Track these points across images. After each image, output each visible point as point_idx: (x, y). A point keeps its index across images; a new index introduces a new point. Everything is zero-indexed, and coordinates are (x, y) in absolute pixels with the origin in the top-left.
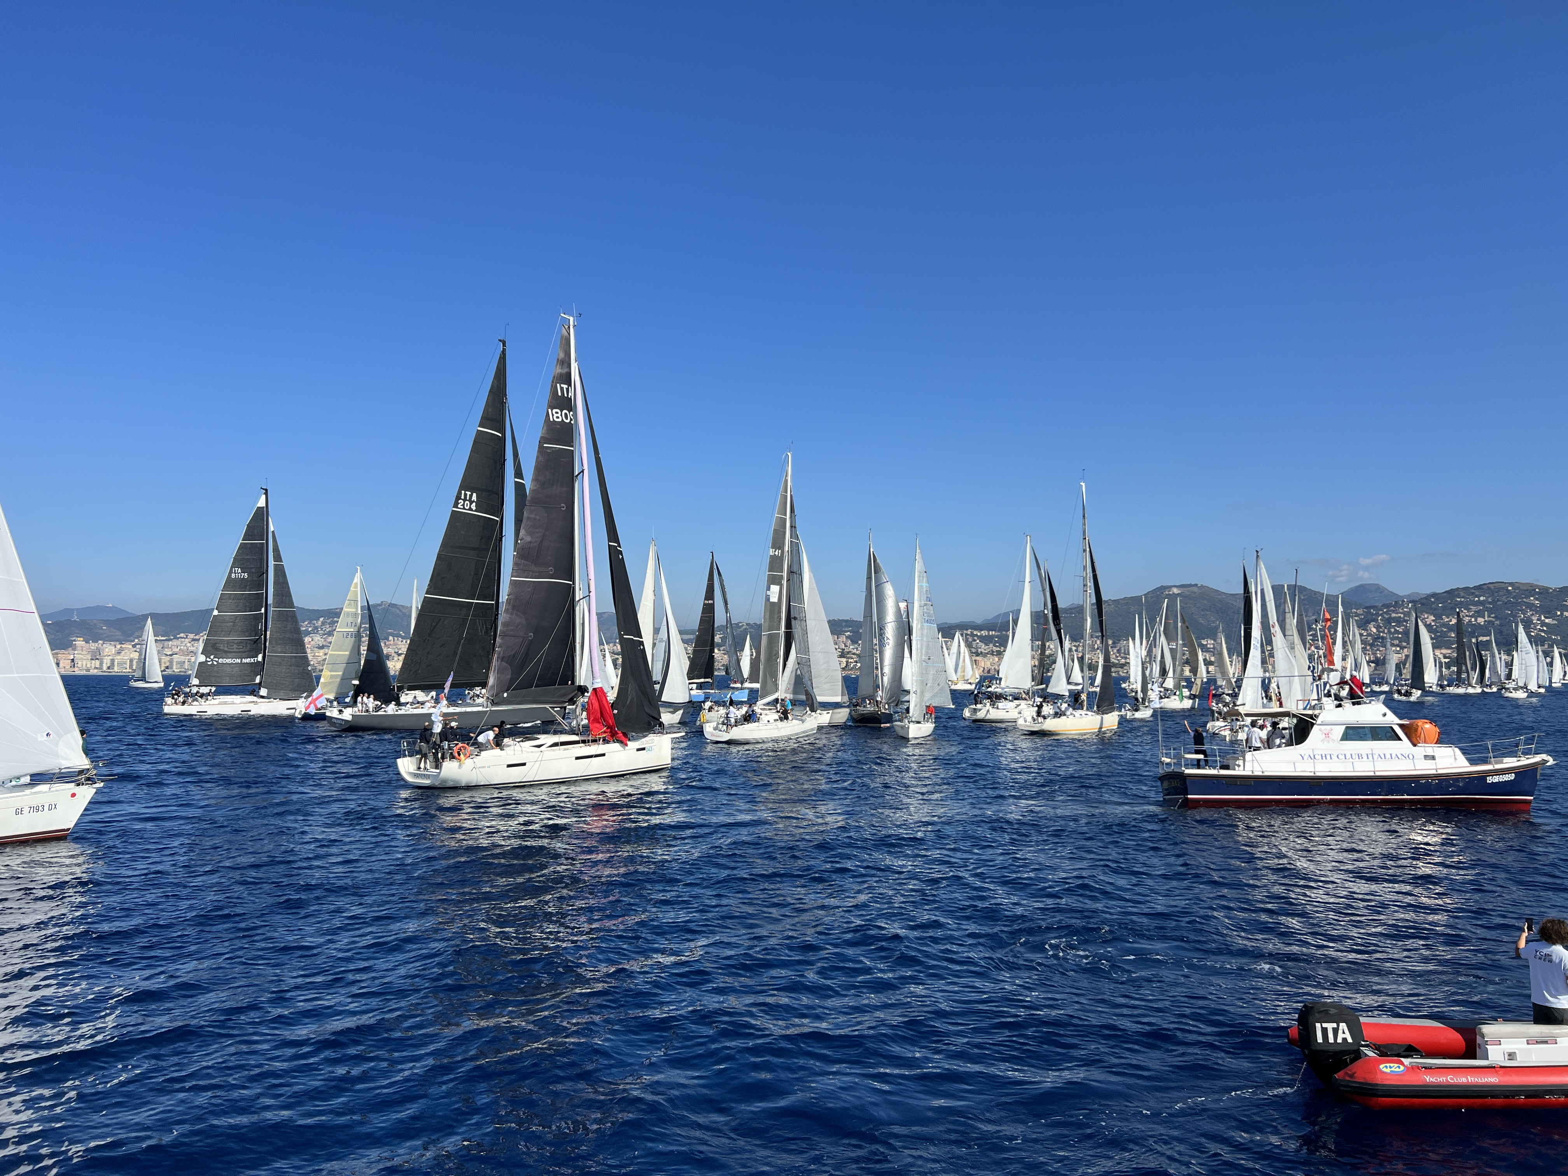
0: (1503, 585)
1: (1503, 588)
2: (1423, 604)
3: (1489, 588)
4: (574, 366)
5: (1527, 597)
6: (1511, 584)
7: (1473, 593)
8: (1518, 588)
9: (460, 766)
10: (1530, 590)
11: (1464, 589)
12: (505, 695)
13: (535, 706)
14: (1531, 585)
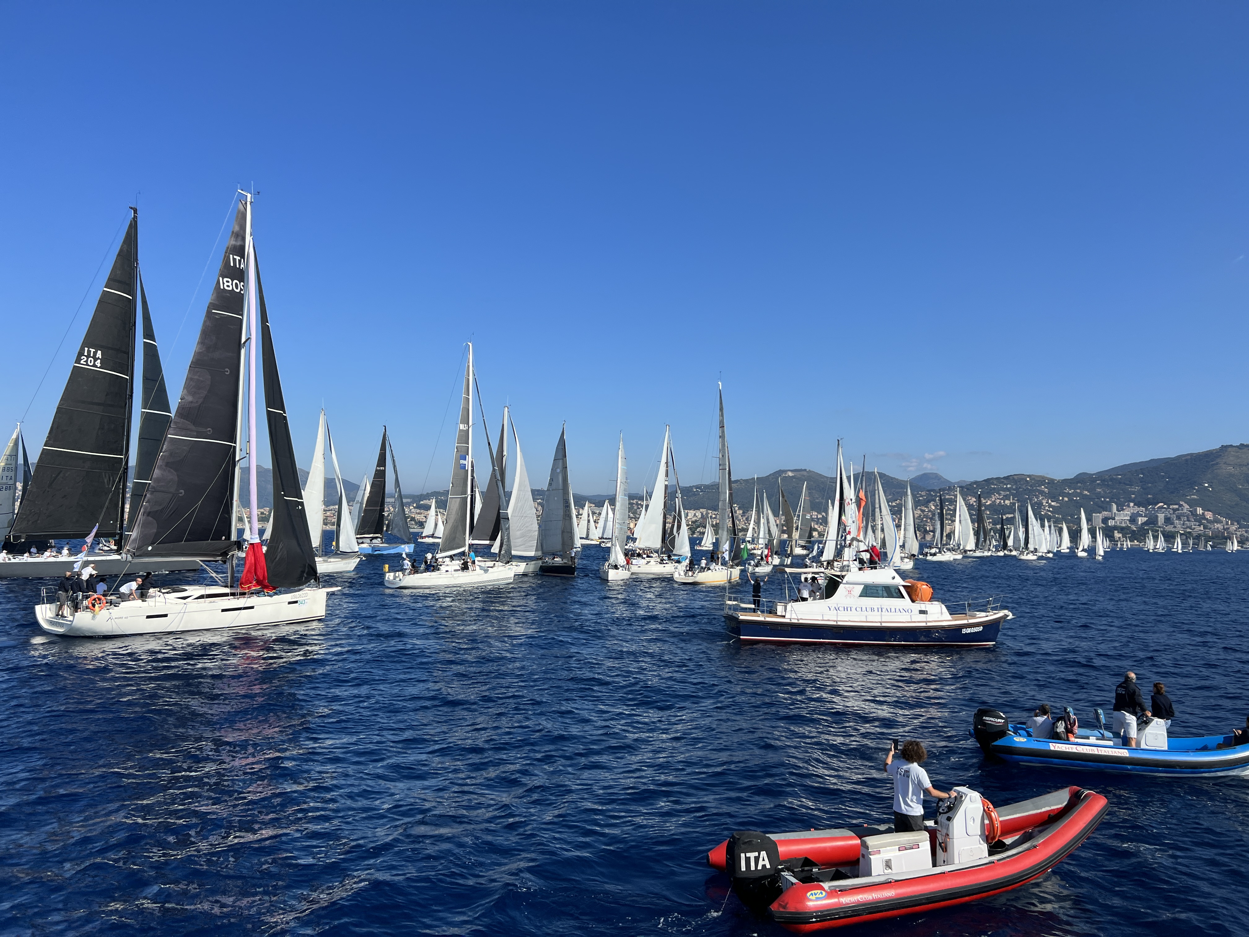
0: (1023, 477)
1: (1023, 479)
2: (968, 489)
3: (1014, 479)
4: (249, 239)
5: (1040, 486)
6: (1029, 476)
7: (1003, 482)
8: (1034, 479)
9: (94, 617)
10: (1041, 481)
11: (996, 478)
12: (150, 548)
13: (182, 559)
14: (1043, 477)
